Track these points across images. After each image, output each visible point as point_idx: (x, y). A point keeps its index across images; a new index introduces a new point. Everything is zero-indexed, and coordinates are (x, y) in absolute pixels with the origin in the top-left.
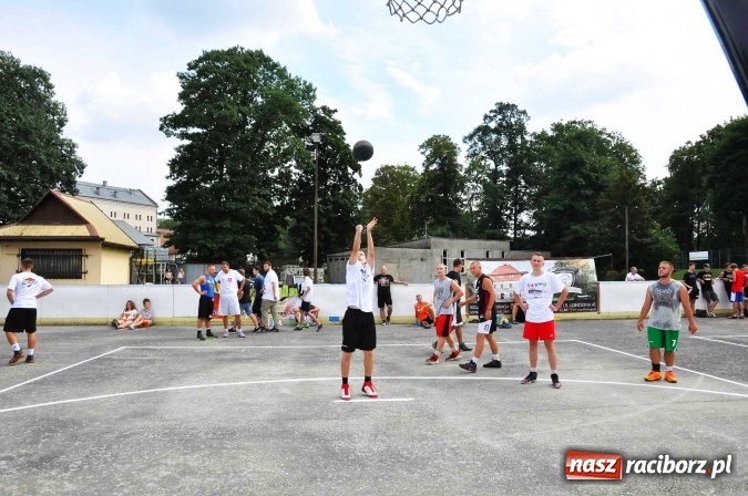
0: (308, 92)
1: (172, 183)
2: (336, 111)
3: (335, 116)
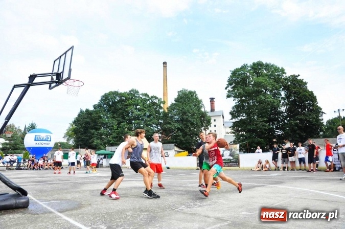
0: (283, 71)
1: (234, 120)
2: (299, 75)
3: (299, 78)
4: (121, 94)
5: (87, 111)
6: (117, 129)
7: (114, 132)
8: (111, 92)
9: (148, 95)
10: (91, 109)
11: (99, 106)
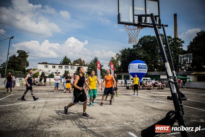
4: (152, 37)
5: (129, 49)
6: (152, 60)
7: (150, 62)
8: (145, 36)
9: (171, 37)
10: (132, 48)
11: (137, 46)
